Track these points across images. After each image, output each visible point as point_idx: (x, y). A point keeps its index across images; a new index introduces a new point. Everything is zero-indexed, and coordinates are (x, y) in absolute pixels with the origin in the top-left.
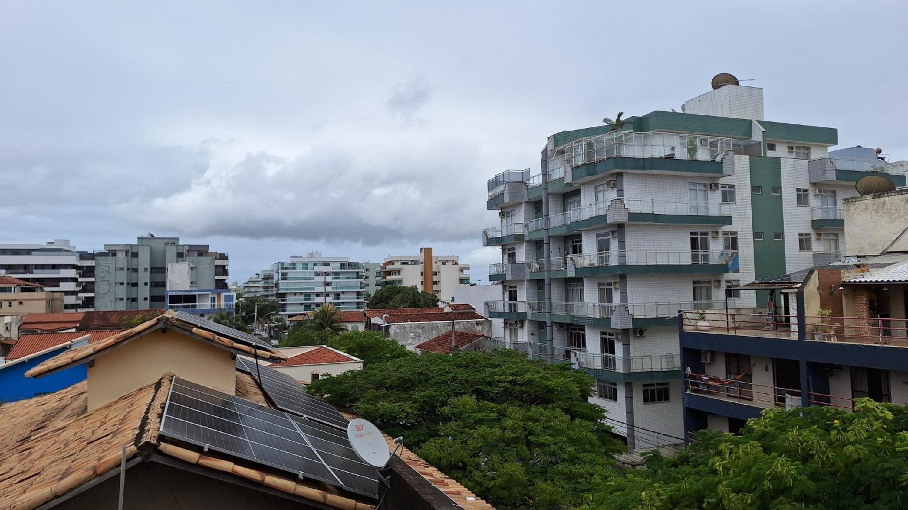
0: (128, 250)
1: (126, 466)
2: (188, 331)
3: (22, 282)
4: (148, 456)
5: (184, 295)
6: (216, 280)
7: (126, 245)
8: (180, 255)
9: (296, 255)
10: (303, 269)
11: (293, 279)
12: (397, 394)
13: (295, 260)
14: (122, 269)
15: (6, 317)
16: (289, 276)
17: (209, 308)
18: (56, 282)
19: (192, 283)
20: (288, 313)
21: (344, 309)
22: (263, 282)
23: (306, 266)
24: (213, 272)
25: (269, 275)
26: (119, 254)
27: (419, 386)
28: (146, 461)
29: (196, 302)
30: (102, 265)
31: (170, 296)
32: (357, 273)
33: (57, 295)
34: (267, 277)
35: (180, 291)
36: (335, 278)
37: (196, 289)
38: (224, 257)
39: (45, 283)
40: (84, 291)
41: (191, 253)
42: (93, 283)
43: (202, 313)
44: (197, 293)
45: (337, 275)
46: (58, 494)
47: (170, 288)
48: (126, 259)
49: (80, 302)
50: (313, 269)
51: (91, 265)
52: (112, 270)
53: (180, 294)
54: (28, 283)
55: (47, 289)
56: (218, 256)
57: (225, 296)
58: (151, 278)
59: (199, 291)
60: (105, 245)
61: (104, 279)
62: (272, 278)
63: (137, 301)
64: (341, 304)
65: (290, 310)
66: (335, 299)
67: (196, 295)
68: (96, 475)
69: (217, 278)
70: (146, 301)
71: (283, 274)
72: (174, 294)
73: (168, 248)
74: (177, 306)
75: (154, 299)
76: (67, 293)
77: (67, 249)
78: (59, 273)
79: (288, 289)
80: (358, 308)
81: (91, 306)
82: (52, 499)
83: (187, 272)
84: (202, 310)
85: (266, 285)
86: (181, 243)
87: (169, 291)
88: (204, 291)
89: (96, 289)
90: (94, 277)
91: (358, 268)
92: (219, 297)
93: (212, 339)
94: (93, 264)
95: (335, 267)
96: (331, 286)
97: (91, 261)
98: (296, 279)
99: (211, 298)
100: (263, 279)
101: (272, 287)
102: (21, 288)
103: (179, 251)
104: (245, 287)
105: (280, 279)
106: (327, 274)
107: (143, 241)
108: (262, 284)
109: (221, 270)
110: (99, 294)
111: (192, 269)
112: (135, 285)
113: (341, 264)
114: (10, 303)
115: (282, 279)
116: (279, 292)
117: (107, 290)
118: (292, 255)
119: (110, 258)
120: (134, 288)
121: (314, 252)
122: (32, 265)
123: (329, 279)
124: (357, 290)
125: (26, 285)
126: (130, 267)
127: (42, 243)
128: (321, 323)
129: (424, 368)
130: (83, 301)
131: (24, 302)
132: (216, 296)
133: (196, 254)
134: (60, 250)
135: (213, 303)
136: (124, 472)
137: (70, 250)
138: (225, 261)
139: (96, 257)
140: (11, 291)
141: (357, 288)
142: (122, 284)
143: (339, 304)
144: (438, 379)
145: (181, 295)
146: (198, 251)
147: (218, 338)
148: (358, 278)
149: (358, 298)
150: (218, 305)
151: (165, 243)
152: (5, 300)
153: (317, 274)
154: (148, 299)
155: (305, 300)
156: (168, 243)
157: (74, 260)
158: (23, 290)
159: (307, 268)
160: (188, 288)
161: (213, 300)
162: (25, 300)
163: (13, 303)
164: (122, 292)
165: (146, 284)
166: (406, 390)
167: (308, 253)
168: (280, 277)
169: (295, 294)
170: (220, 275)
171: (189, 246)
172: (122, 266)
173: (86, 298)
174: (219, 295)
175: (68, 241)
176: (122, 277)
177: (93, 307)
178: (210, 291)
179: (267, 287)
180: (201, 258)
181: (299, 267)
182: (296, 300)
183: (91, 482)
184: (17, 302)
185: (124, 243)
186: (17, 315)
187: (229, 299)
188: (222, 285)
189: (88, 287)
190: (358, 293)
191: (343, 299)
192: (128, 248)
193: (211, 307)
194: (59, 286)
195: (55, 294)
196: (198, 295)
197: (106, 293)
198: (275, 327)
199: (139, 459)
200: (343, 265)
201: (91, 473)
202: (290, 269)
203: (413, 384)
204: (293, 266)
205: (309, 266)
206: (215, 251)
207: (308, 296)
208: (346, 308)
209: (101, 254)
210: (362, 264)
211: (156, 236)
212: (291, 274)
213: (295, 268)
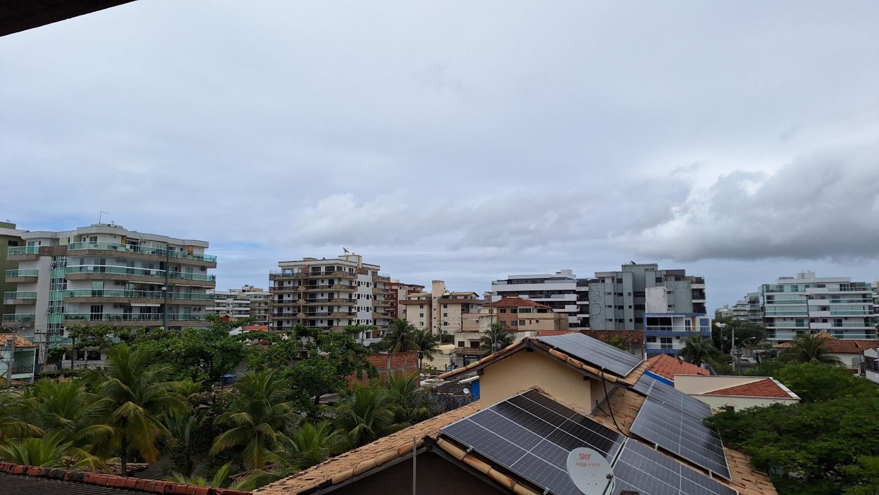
0: (614, 277)
1: (417, 452)
2: (546, 351)
3: (538, 305)
4: (431, 447)
5: (660, 318)
6: (694, 303)
7: (612, 272)
8: (659, 280)
9: (785, 276)
10: (792, 291)
11: (780, 302)
12: (793, 441)
13: (782, 282)
14: (610, 294)
15: (526, 332)
16: (776, 299)
17: (685, 331)
18: (562, 305)
19: (669, 306)
20: (777, 339)
21: (847, 337)
22: (749, 305)
23: (795, 288)
24: (690, 295)
25: (756, 299)
26: (607, 281)
27: (824, 435)
28: (430, 451)
29: (671, 325)
30: (595, 291)
31: (647, 318)
32: (864, 296)
33: (563, 315)
34: (754, 300)
35: (657, 314)
36: (833, 302)
37: (673, 312)
38: (700, 281)
39: (555, 305)
40: (581, 312)
41: (669, 278)
42: (587, 305)
43: (678, 335)
44: (672, 316)
45: (835, 298)
46: (378, 464)
47: (648, 311)
48: (612, 284)
49: (579, 322)
50: (805, 291)
51: (585, 290)
52: (602, 295)
53: (656, 316)
54: (541, 305)
55: (555, 310)
56: (694, 280)
57: (701, 319)
58: (634, 301)
59: (673, 314)
60: (596, 273)
61: (596, 302)
62: (758, 302)
63: (624, 322)
64: (844, 332)
65: (779, 336)
66: (835, 326)
67: (670, 318)
68: (399, 455)
69: (694, 301)
70: (631, 323)
71: (769, 297)
72: (651, 316)
73: (647, 273)
74: (654, 328)
75: (638, 320)
76: (571, 314)
77: (569, 278)
78: (564, 298)
79: (775, 314)
80: (868, 337)
81: (587, 325)
82: (374, 467)
83: (662, 296)
84: (677, 333)
85: (753, 309)
86: (659, 269)
87: (647, 314)
88: (679, 314)
89: (590, 311)
90: (588, 300)
91: (864, 289)
92: (694, 321)
93: (565, 360)
94: (587, 290)
95: (835, 289)
96: (829, 310)
97: (585, 287)
98: (785, 302)
99: (686, 321)
100: (750, 302)
101: (759, 310)
102: (538, 309)
103: (658, 276)
104: (734, 310)
105: (766, 302)
106: (823, 297)
107: (627, 268)
108: (748, 308)
109: (698, 294)
110: (593, 315)
111: (669, 292)
112: (621, 307)
113: (841, 285)
114: (530, 321)
115: (768, 303)
116: (766, 316)
117: (599, 312)
118: (781, 277)
119: (600, 284)
120: (621, 310)
121: (806, 272)
122: (545, 291)
123: (826, 302)
124: (865, 316)
125: (541, 307)
126: (616, 292)
127: (552, 273)
128: (804, 352)
129: (836, 414)
130: (581, 321)
131: (540, 320)
132: (690, 319)
133: (673, 279)
134: (564, 278)
135: (688, 326)
136: (416, 457)
137: (572, 278)
138: (701, 285)
139: (589, 284)
140: (531, 312)
141: (864, 313)
142: (610, 306)
143: (841, 331)
144: (848, 430)
145: (657, 318)
146: (675, 276)
147: (570, 360)
148: (865, 301)
149: (867, 325)
150: (693, 328)
151: (645, 270)
152: (528, 319)
153: (810, 297)
154: (633, 320)
155: (797, 325)
156: (648, 270)
157: (573, 286)
158: (540, 311)
159: (797, 291)
160: (665, 311)
161: (687, 323)
162: (540, 319)
163: (532, 321)
164: (610, 313)
165: (630, 307)
166: (805, 438)
167: (799, 274)
168: (766, 300)
169: (785, 319)
170: (697, 299)
171: (667, 271)
172: (609, 291)
173: (584, 318)
174: (693, 318)
175: (571, 271)
176: (610, 300)
177: (589, 327)
178: (684, 314)
179: (755, 311)
180: (677, 282)
181: (787, 289)
182: (785, 325)
183: (397, 460)
184: (535, 320)
185: (610, 271)
186: (534, 331)
187: (704, 322)
188: (700, 309)
189: (584, 309)
190: (866, 319)
191: (846, 325)
192: (614, 275)
193: (686, 329)
194: (564, 308)
195: (561, 314)
196: (673, 317)
197: (598, 315)
198: (763, 353)
199: (425, 449)
200: (843, 286)
201: (396, 452)
202: (776, 291)
203: (816, 433)
204: (781, 288)
205: (799, 288)
206: (691, 276)
207: (800, 321)
208: (851, 337)
209: (593, 281)
210: (869, 285)
211: (637, 263)
212: (778, 296)
213: (782, 291)
